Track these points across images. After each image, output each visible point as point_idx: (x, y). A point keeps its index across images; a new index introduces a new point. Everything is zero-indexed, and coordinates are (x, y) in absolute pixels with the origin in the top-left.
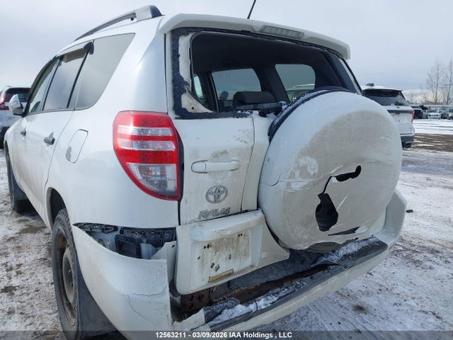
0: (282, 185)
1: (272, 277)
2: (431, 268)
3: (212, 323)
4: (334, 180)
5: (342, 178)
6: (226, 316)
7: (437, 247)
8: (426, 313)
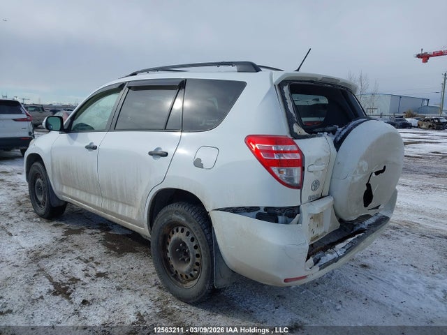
0: (349, 178)
1: (332, 240)
2: (397, 239)
3: (319, 264)
4: (374, 174)
5: (377, 173)
6: (324, 260)
7: (396, 225)
8: (407, 265)
